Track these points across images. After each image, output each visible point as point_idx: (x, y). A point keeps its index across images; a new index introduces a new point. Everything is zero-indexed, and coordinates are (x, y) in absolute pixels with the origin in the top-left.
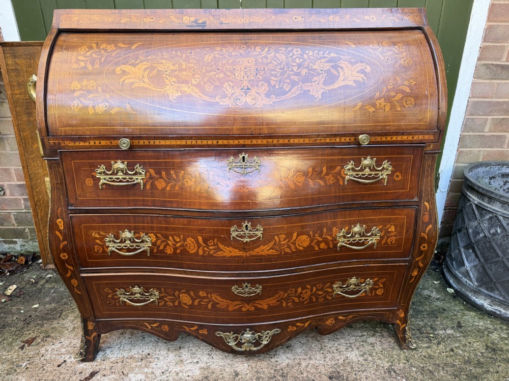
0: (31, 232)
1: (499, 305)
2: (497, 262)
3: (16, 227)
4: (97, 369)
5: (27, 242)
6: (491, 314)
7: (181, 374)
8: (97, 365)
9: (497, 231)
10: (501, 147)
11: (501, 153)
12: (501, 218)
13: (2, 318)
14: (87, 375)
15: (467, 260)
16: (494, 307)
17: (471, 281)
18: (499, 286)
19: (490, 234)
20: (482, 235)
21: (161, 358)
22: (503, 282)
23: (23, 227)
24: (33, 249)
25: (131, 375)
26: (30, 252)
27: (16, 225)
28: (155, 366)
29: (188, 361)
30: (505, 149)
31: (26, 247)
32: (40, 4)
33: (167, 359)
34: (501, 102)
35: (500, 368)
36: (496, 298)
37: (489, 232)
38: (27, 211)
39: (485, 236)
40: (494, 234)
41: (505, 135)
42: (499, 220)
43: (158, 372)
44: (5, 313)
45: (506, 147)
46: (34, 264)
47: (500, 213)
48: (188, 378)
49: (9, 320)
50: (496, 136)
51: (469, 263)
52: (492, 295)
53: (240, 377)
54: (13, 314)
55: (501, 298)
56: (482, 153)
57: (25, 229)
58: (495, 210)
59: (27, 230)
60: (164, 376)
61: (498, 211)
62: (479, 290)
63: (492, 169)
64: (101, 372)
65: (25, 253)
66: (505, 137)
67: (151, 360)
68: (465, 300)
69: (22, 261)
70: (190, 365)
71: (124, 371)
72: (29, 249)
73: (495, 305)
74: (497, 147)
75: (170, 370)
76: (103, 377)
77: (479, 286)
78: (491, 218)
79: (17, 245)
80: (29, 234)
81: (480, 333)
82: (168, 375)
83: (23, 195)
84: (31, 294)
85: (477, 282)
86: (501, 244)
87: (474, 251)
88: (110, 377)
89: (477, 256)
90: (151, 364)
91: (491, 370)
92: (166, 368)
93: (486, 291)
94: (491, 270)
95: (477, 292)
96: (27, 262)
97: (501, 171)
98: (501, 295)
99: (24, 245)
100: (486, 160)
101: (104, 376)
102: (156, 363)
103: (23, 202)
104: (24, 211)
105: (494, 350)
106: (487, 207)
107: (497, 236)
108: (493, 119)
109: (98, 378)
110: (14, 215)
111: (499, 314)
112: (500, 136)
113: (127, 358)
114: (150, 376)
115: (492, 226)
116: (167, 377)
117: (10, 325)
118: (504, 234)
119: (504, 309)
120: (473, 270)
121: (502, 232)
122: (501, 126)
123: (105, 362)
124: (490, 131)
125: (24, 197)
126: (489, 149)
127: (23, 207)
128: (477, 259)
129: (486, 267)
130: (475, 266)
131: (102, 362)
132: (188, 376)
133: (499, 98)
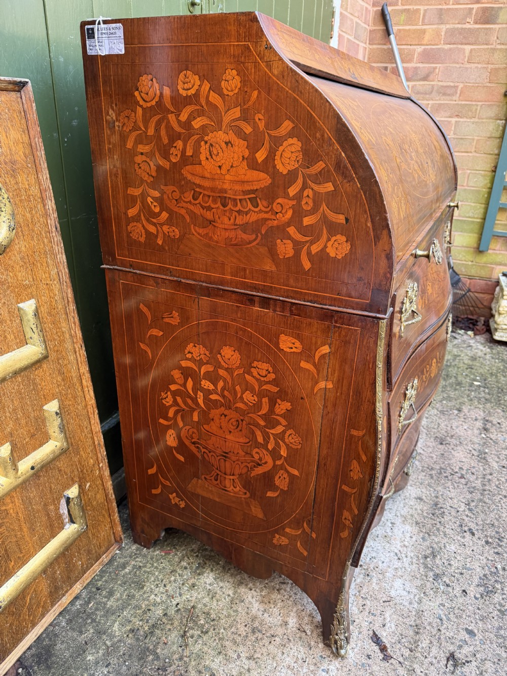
4: (367, 633)
7: (406, 543)
8: (360, 633)
14: (377, 649)
21: (374, 555)
25: (393, 593)
28: (385, 564)
29: (388, 530)
33: (378, 549)
43: (397, 563)
48: (414, 539)
53: (424, 498)
60: (405, 559)
64: (377, 627)
67: (372, 566)
70: (395, 530)
71: (384, 599)
75: (396, 551)
76: (386, 627)
82: (403, 555)
88: (389, 619)
90: (380, 568)
92: (392, 554)
101: (384, 626)
102: (380, 563)
109: (385, 635)
113: (359, 592)
114: (400, 573)
116: (406, 557)
123: (357, 621)
131: (355, 623)
132: (411, 537)
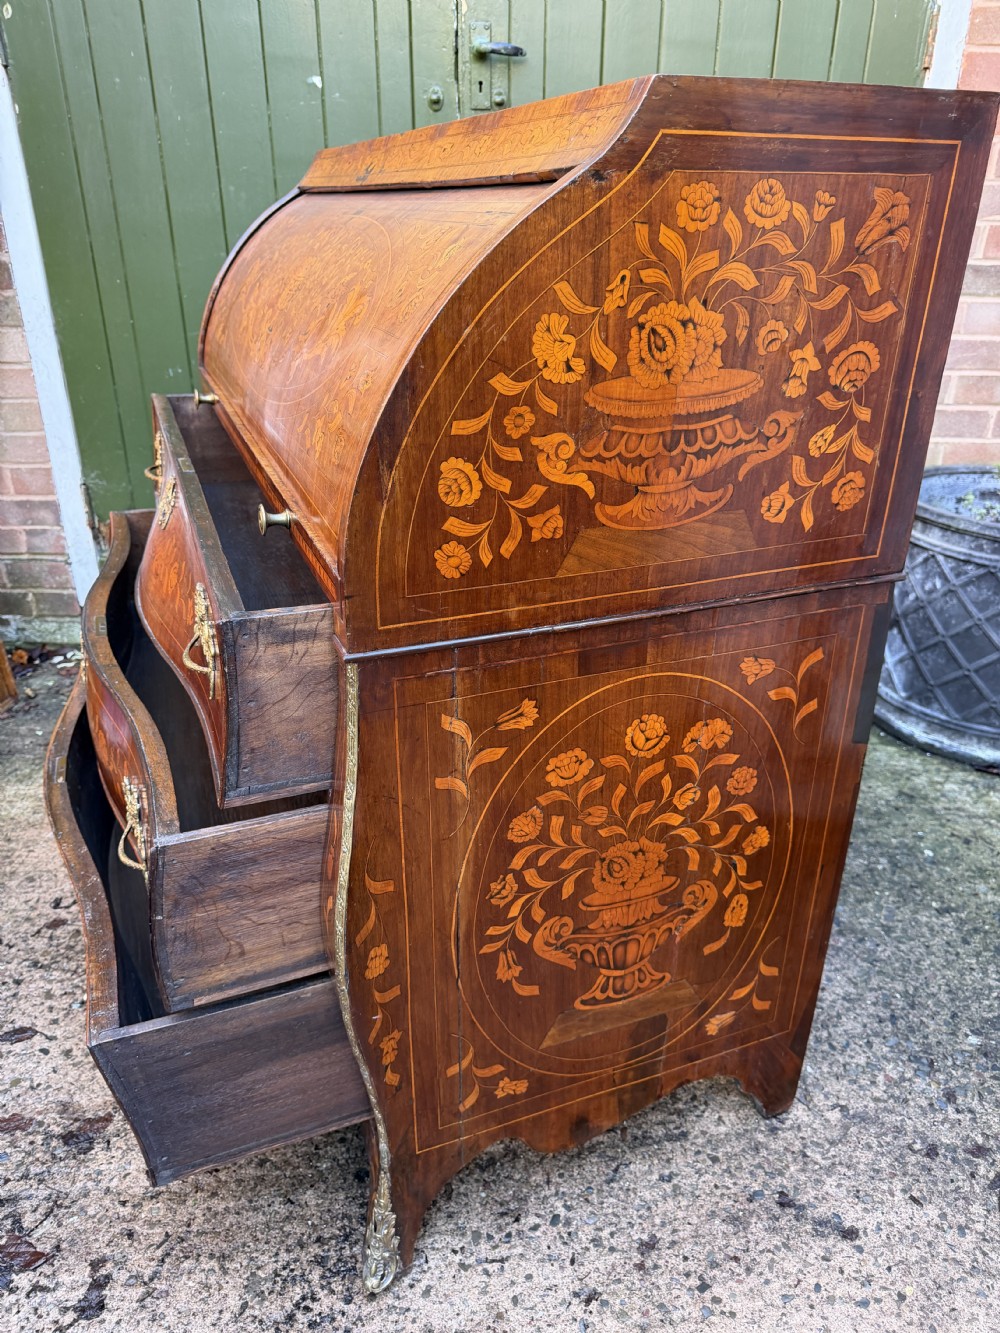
0: (38, 601)
1: (940, 732)
2: (936, 645)
3: (8, 591)
5: (30, 622)
6: (925, 749)
9: (935, 585)
10: (980, 437)
11: (982, 448)
12: (940, 558)
13: (3, 741)
15: (891, 651)
16: (933, 736)
17: (894, 689)
18: (939, 693)
19: (925, 592)
20: (912, 597)
22: (947, 683)
23: (23, 591)
24: (40, 636)
26: (35, 643)
27: (9, 585)
30: (989, 440)
31: (26, 633)
32: (73, 138)
34: (975, 342)
35: (913, 821)
36: (934, 717)
37: (923, 587)
38: (32, 557)
39: (917, 598)
40: (930, 592)
41: (986, 412)
42: (937, 562)
44: (6, 735)
45: (990, 435)
46: (44, 665)
47: (938, 549)
49: (18, 743)
50: (970, 413)
51: (893, 655)
52: (928, 711)
54: (23, 737)
55: (943, 717)
56: (942, 448)
57: (25, 595)
58: (931, 544)
59: (31, 595)
61: (936, 546)
62: (908, 706)
63: (960, 482)
65: (24, 646)
66: (986, 414)
68: (883, 730)
69: (21, 657)
72: (33, 637)
73: (933, 731)
74: (971, 435)
77: (909, 698)
78: (926, 560)
79: (10, 629)
80: (34, 606)
81: (896, 775)
83: (25, 524)
84: (50, 709)
85: (905, 690)
86: (942, 609)
87: (901, 632)
89: (904, 640)
91: (895, 822)
93: (918, 707)
94: (926, 662)
95: (903, 711)
96: (31, 660)
97: (979, 486)
98: (944, 711)
99: (23, 629)
100: (950, 464)
103: (23, 538)
104: (25, 557)
105: (911, 798)
106: (919, 540)
107: (934, 595)
108: (961, 377)
110: (7, 565)
111: (939, 749)
112: (977, 413)
115: (927, 576)
117: (21, 752)
118: (946, 588)
119: (949, 738)
120: (899, 668)
121: (943, 585)
122: (978, 392)
124: (957, 403)
125: (28, 528)
126: (957, 440)
127: (24, 549)
128: (905, 647)
129: (919, 657)
130: (901, 661)
133: (974, 333)
